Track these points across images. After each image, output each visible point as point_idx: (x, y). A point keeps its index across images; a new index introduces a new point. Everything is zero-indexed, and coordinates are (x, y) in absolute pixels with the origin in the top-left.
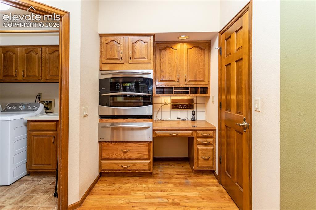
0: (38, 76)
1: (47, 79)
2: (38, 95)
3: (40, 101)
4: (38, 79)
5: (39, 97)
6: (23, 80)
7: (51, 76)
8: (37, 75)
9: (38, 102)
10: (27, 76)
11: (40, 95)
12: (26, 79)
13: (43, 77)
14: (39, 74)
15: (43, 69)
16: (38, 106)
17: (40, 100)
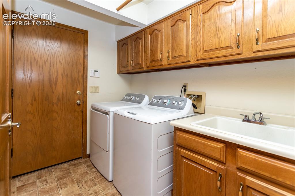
0: (185, 56)
1: (199, 58)
2: (184, 86)
3: (186, 95)
4: (185, 60)
5: (185, 88)
6: (168, 64)
7: (205, 51)
8: (185, 54)
9: (184, 96)
10: (173, 58)
11: (185, 86)
12: (171, 62)
13: (192, 56)
14: (187, 52)
15: (193, 44)
16: (185, 102)
17: (186, 93)
